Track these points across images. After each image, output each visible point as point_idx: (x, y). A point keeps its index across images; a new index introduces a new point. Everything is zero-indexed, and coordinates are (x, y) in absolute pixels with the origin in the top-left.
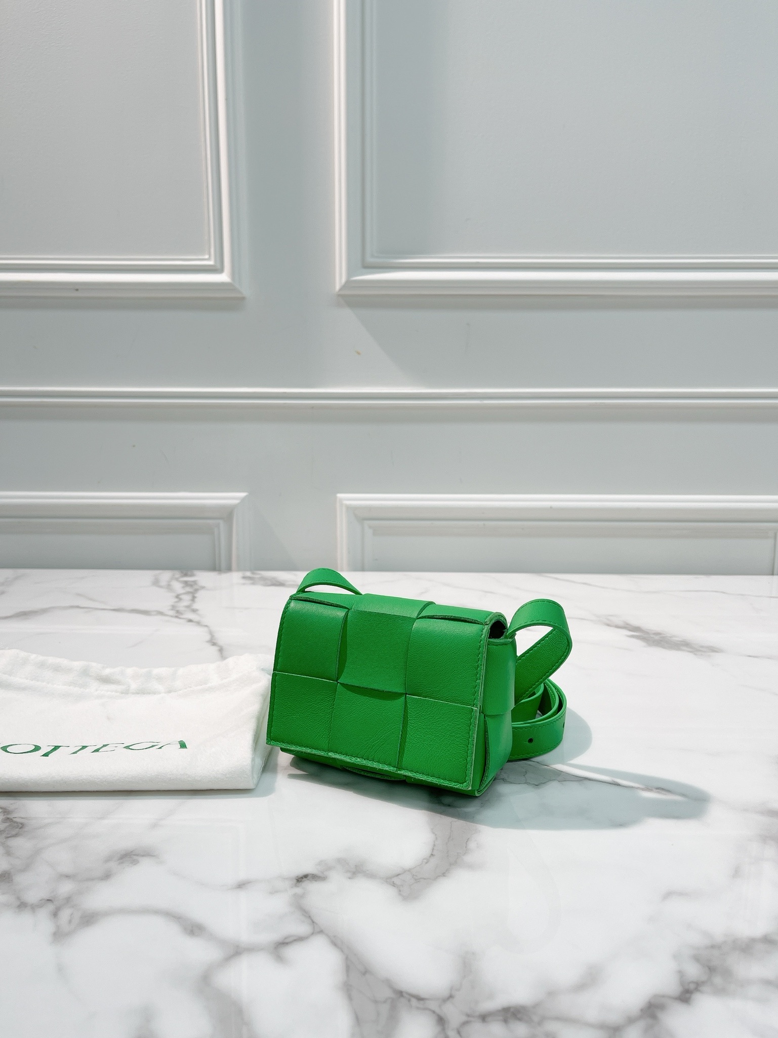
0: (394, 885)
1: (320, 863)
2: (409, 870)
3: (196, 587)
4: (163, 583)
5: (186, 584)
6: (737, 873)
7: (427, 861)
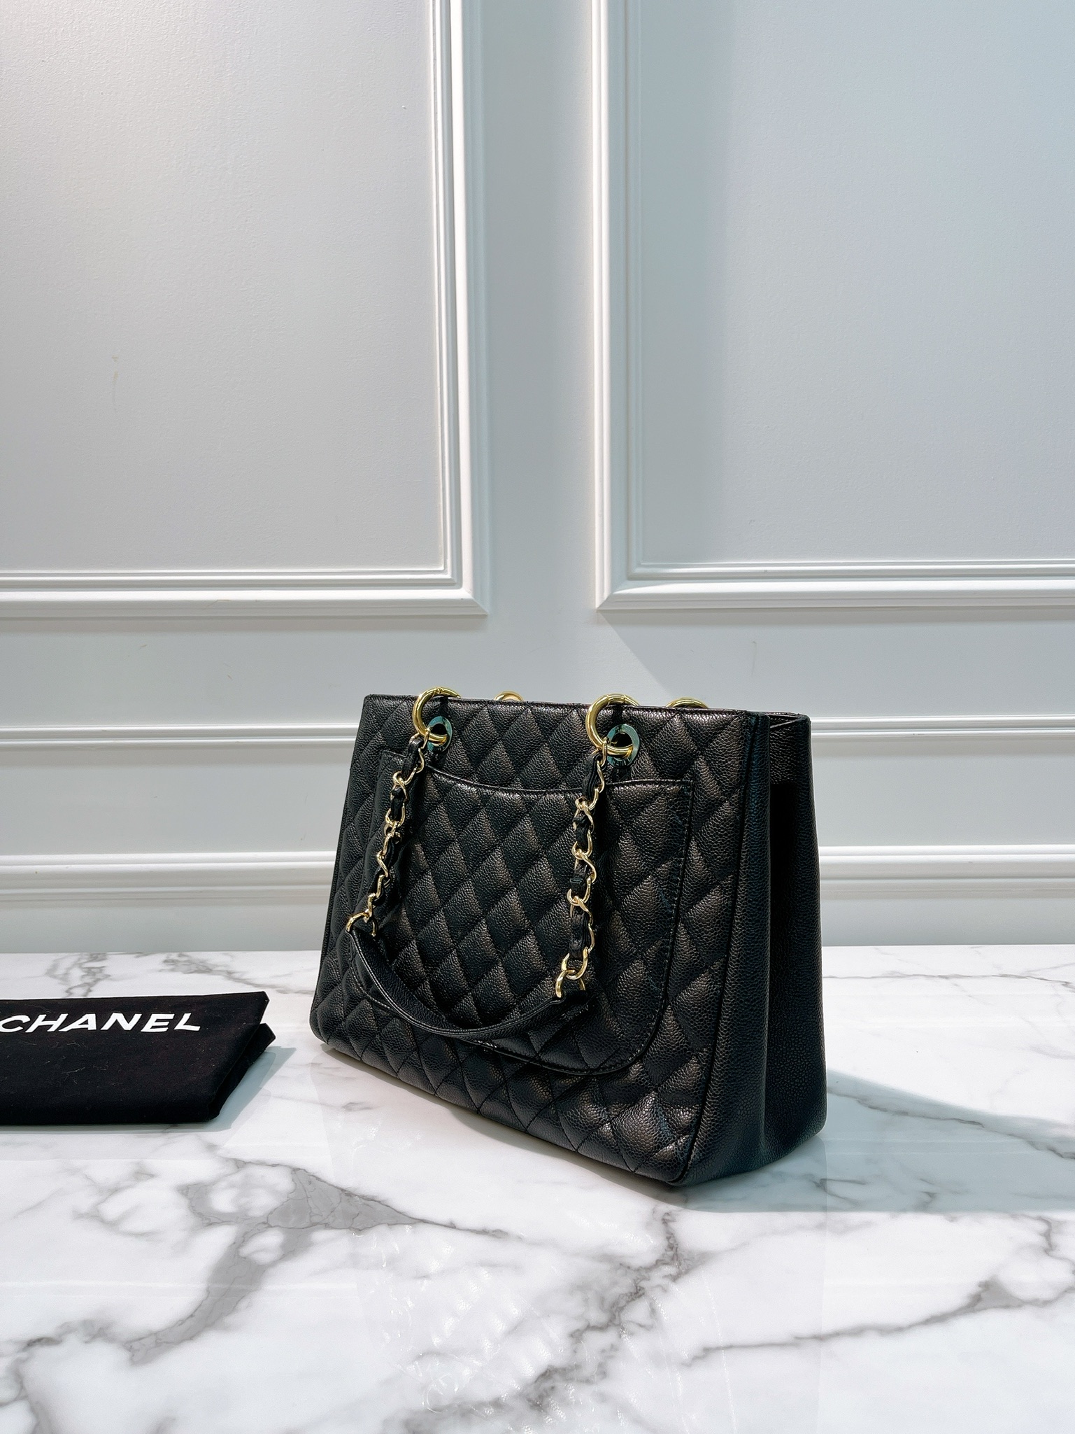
0: (130, 1349)
1: (62, 1326)
2: (155, 1334)
3: (98, 976)
4: (60, 972)
5: (90, 971)
6: (516, 1329)
7: (182, 1322)
